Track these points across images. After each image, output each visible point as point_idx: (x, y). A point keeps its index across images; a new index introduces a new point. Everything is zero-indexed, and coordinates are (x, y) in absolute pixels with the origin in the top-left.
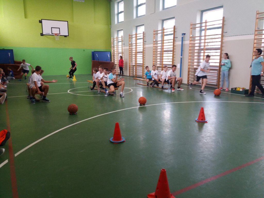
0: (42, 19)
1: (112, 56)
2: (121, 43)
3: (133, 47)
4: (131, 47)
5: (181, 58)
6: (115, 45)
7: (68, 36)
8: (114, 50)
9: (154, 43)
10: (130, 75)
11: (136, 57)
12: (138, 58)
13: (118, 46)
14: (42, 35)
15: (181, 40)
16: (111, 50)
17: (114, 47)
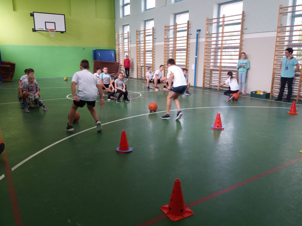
0: (33, 12)
1: (117, 55)
2: (127, 40)
3: (142, 45)
4: (138, 45)
5: (196, 58)
6: (121, 42)
7: (65, 32)
8: (119, 49)
9: (165, 41)
10: (138, 78)
11: (145, 56)
12: (147, 57)
13: (123, 43)
14: (34, 30)
15: (196, 37)
16: (115, 48)
17: (119, 45)
